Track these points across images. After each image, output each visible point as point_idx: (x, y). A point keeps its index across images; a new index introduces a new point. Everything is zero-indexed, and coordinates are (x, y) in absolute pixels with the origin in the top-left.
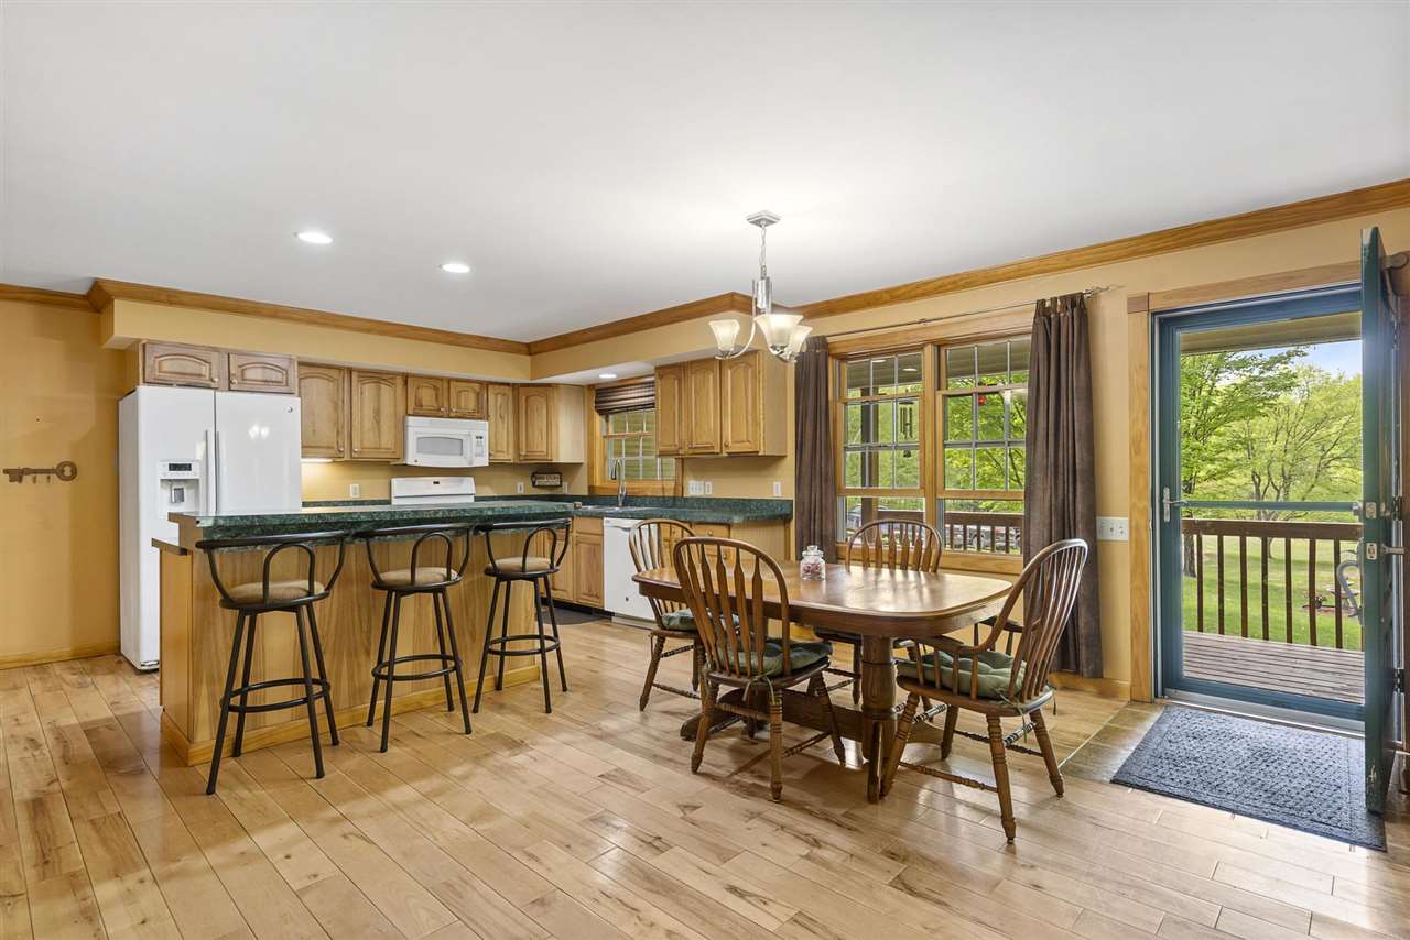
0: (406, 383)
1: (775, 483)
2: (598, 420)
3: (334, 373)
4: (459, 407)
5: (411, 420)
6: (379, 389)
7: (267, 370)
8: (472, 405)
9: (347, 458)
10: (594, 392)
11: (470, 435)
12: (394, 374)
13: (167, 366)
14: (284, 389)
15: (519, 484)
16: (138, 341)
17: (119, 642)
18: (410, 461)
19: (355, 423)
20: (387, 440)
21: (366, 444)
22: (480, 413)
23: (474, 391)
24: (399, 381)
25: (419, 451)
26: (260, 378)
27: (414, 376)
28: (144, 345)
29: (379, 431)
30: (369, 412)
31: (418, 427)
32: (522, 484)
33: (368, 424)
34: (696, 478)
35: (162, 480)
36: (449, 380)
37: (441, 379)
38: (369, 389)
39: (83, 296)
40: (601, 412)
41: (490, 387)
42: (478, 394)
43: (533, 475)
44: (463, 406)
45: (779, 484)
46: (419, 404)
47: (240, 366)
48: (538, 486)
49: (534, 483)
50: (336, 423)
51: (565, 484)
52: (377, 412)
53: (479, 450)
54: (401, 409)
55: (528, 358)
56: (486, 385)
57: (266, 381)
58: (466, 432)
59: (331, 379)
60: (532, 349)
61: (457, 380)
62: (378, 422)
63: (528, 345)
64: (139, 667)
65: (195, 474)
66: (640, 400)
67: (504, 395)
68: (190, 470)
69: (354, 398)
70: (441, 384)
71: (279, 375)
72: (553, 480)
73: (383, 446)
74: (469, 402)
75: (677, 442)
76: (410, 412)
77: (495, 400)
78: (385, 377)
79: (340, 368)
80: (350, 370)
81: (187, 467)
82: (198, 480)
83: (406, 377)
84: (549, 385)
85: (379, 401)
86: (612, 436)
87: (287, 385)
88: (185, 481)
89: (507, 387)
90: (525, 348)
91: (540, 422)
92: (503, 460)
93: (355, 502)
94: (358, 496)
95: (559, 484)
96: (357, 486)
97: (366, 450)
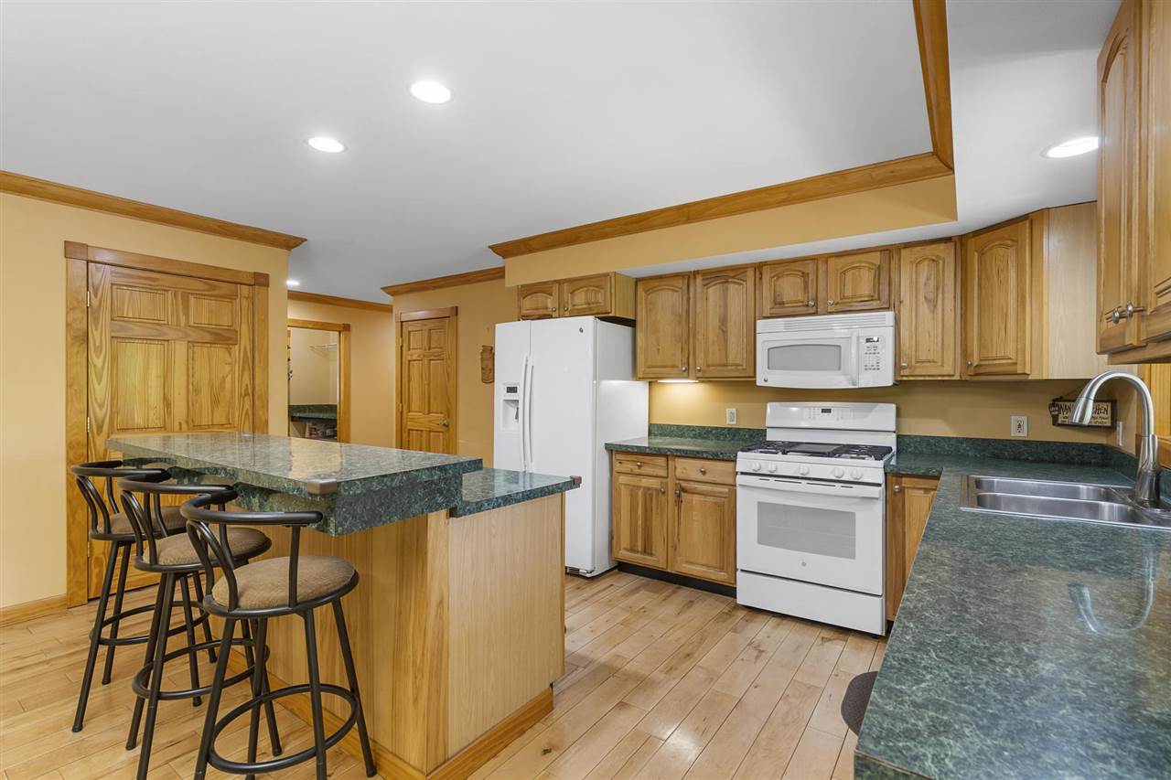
0: (760, 276)
3: (678, 281)
4: (842, 296)
5: (763, 325)
6: (727, 289)
7: (589, 292)
8: (866, 288)
9: (693, 378)
12: (744, 268)
13: (528, 304)
18: (759, 381)
19: (700, 336)
20: (734, 354)
21: (711, 362)
22: (879, 300)
23: (873, 264)
24: (750, 273)
25: (774, 367)
26: (584, 301)
27: (772, 264)
29: (726, 341)
30: (714, 322)
31: (771, 333)
32: (1024, 419)
33: (713, 336)
35: (504, 400)
37: (814, 259)
38: (714, 292)
41: (906, 251)
42: (881, 268)
43: (1054, 404)
44: (848, 293)
46: (777, 301)
47: (571, 293)
49: (1055, 418)
50: (680, 338)
51: (1120, 425)
52: (724, 320)
53: (871, 360)
54: (752, 313)
57: (589, 304)
58: (846, 333)
59: (673, 288)
61: (844, 254)
62: (725, 332)
63: (936, 156)
65: (518, 395)
68: (517, 392)
69: (699, 306)
70: (814, 266)
71: (600, 295)
73: (730, 362)
74: (861, 284)
76: (763, 314)
77: (914, 272)
78: (734, 274)
79: (684, 275)
80: (695, 274)
81: (515, 390)
82: (518, 401)
83: (759, 269)
84: (1024, 219)
85: (725, 304)
87: (604, 305)
92: (924, 376)
93: (730, 429)
94: (735, 423)
95: (1108, 423)
96: (734, 410)
97: (711, 368)
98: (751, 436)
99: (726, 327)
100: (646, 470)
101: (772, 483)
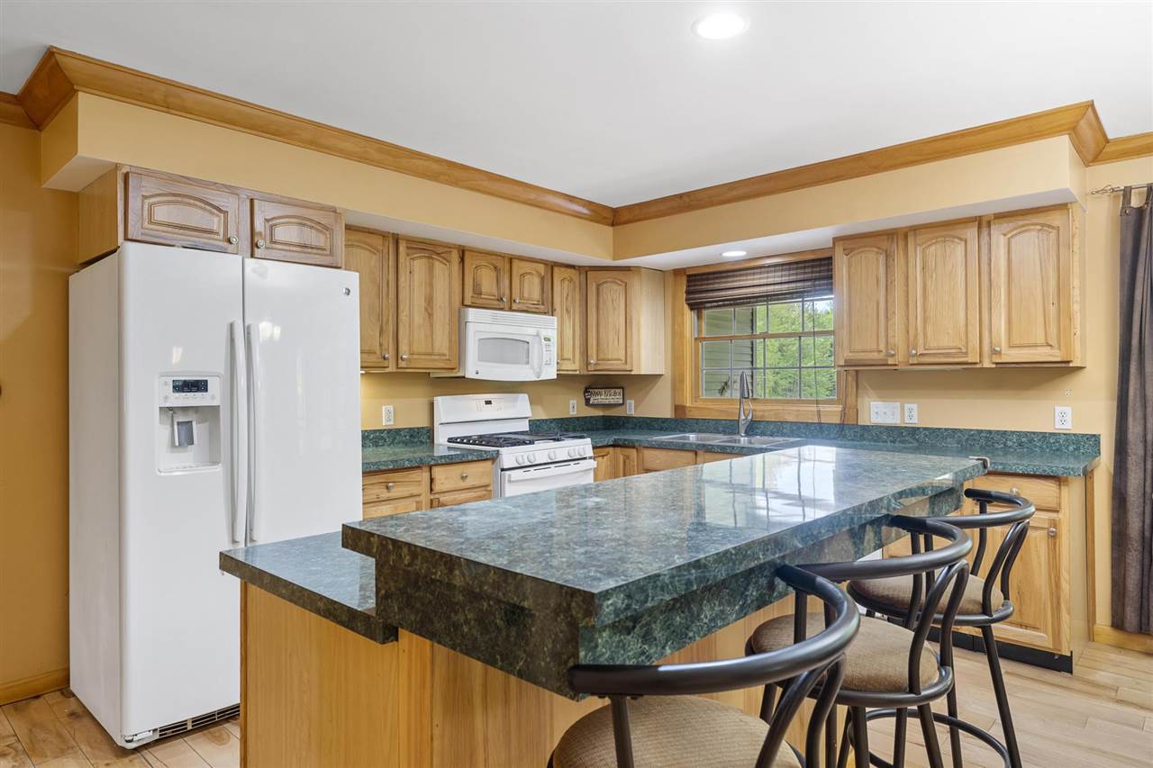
0: (462, 260)
1: (1058, 409)
2: (689, 316)
3: (377, 241)
4: (522, 297)
5: (472, 314)
6: (432, 267)
7: (305, 229)
8: (536, 295)
9: (392, 368)
10: (684, 280)
11: (538, 335)
12: (449, 247)
13: (162, 213)
14: (327, 260)
15: (571, 402)
16: (117, 167)
17: (68, 670)
18: (470, 374)
19: (403, 317)
20: (442, 343)
21: (416, 348)
22: (546, 306)
23: (539, 274)
24: (455, 256)
25: (481, 359)
26: (295, 240)
27: (472, 250)
28: (126, 177)
29: (432, 326)
30: (419, 301)
31: (481, 323)
32: (575, 402)
33: (419, 318)
34: (882, 398)
35: (161, 408)
36: (511, 259)
37: (501, 256)
38: (419, 265)
39: (16, 96)
40: (692, 307)
41: (556, 270)
42: (543, 279)
43: (586, 391)
44: (526, 295)
45: (1068, 410)
46: (477, 292)
47: (267, 220)
48: (594, 406)
49: (587, 402)
50: (380, 315)
51: (631, 403)
52: (430, 301)
53: (548, 357)
54: (457, 299)
55: (611, 228)
56: (552, 266)
57: (305, 246)
58: (532, 331)
59: (373, 250)
60: (615, 218)
61: (521, 259)
62: (430, 315)
63: (615, 211)
64: (121, 743)
65: (213, 398)
66: (777, 287)
67: (571, 280)
68: (206, 390)
69: (402, 279)
70: (506, 263)
71: (322, 238)
72: (611, 397)
73: (436, 351)
74: (532, 288)
75: (882, 347)
76: (467, 302)
77: (563, 288)
78: (440, 250)
79: (383, 235)
80: (396, 239)
81: (198, 386)
82: (217, 408)
83: (463, 252)
84: (627, 269)
85: (431, 285)
86: (704, 339)
87: (331, 254)
88: (196, 409)
89: (573, 270)
90: (609, 215)
91: (615, 318)
92: (567, 370)
93: (389, 431)
94: (392, 423)
95: (621, 402)
96: (391, 408)
97: (415, 356)
98: (411, 436)
99: (432, 310)
100: (396, 492)
101: (532, 473)
